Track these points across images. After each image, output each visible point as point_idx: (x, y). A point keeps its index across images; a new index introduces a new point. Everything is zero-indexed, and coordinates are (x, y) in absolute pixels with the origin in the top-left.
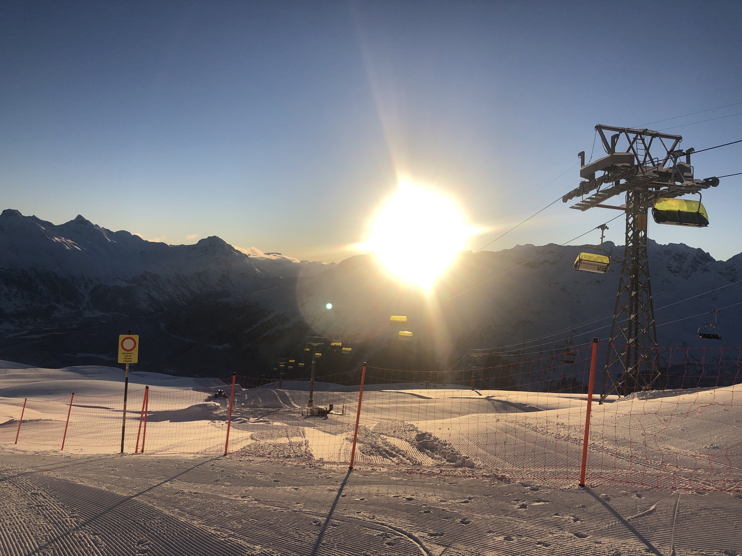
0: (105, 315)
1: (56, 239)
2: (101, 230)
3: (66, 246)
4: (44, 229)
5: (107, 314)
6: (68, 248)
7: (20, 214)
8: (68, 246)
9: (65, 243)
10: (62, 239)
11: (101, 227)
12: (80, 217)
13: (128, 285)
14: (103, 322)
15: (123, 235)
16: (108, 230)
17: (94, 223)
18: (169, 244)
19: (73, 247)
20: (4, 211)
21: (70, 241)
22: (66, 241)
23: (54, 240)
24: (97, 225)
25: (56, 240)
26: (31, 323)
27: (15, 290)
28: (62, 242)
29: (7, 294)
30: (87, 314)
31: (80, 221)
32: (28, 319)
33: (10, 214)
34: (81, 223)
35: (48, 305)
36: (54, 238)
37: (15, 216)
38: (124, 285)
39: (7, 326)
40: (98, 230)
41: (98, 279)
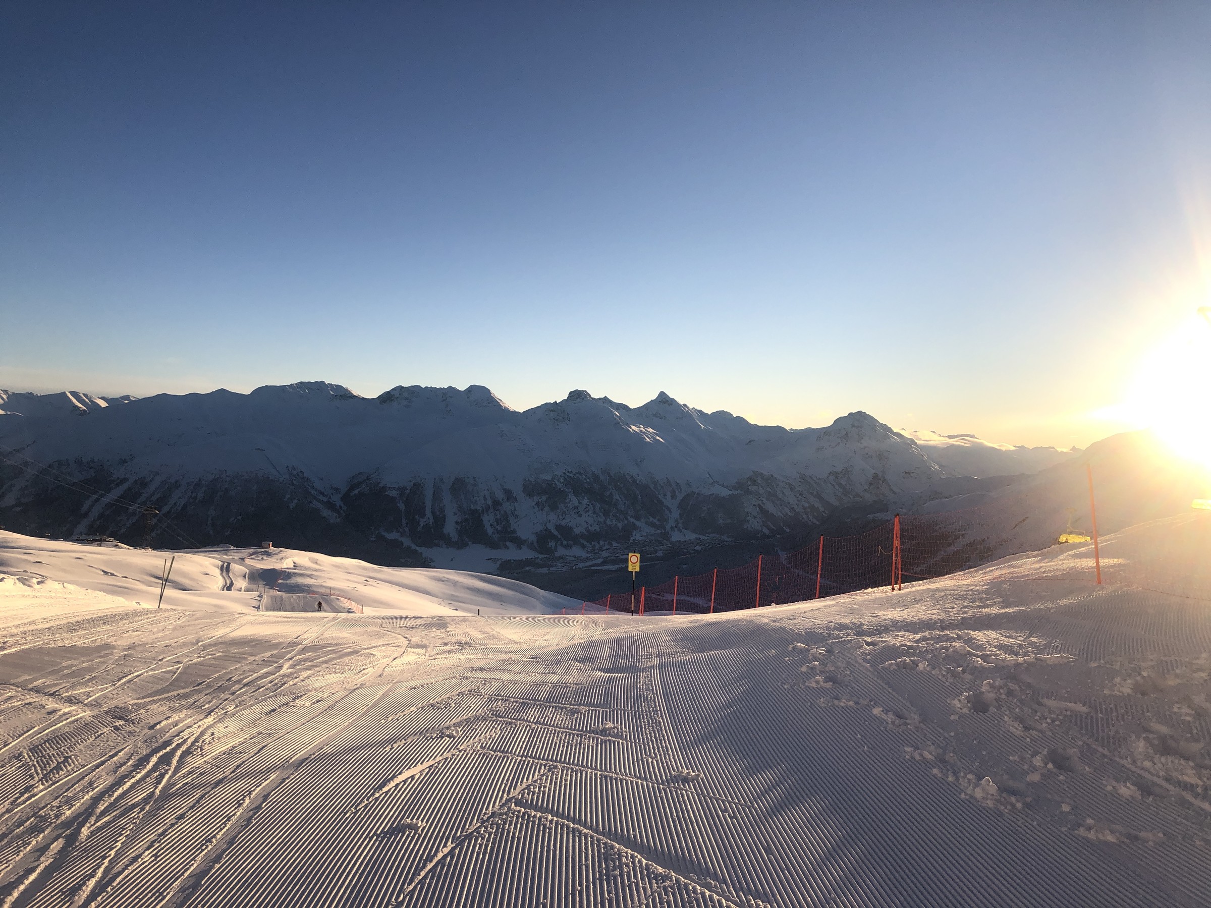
0: (700, 538)
1: (633, 427)
2: (691, 412)
3: (646, 438)
4: (619, 415)
5: (702, 537)
6: (648, 440)
7: (590, 395)
8: (649, 438)
9: (644, 433)
10: (640, 427)
12: (662, 394)
13: (730, 493)
14: (696, 548)
15: (722, 417)
16: (700, 411)
17: (682, 403)
18: (788, 428)
19: (655, 439)
20: (570, 393)
21: (650, 430)
22: (646, 430)
23: (631, 430)
24: (685, 405)
25: (633, 430)
26: (605, 548)
27: (585, 501)
28: (641, 431)
29: (577, 507)
30: (676, 537)
31: (663, 400)
32: (602, 543)
33: (577, 396)
34: (664, 403)
35: (626, 522)
36: (630, 427)
37: (583, 399)
38: (725, 493)
39: (577, 551)
40: (687, 411)
41: (689, 485)
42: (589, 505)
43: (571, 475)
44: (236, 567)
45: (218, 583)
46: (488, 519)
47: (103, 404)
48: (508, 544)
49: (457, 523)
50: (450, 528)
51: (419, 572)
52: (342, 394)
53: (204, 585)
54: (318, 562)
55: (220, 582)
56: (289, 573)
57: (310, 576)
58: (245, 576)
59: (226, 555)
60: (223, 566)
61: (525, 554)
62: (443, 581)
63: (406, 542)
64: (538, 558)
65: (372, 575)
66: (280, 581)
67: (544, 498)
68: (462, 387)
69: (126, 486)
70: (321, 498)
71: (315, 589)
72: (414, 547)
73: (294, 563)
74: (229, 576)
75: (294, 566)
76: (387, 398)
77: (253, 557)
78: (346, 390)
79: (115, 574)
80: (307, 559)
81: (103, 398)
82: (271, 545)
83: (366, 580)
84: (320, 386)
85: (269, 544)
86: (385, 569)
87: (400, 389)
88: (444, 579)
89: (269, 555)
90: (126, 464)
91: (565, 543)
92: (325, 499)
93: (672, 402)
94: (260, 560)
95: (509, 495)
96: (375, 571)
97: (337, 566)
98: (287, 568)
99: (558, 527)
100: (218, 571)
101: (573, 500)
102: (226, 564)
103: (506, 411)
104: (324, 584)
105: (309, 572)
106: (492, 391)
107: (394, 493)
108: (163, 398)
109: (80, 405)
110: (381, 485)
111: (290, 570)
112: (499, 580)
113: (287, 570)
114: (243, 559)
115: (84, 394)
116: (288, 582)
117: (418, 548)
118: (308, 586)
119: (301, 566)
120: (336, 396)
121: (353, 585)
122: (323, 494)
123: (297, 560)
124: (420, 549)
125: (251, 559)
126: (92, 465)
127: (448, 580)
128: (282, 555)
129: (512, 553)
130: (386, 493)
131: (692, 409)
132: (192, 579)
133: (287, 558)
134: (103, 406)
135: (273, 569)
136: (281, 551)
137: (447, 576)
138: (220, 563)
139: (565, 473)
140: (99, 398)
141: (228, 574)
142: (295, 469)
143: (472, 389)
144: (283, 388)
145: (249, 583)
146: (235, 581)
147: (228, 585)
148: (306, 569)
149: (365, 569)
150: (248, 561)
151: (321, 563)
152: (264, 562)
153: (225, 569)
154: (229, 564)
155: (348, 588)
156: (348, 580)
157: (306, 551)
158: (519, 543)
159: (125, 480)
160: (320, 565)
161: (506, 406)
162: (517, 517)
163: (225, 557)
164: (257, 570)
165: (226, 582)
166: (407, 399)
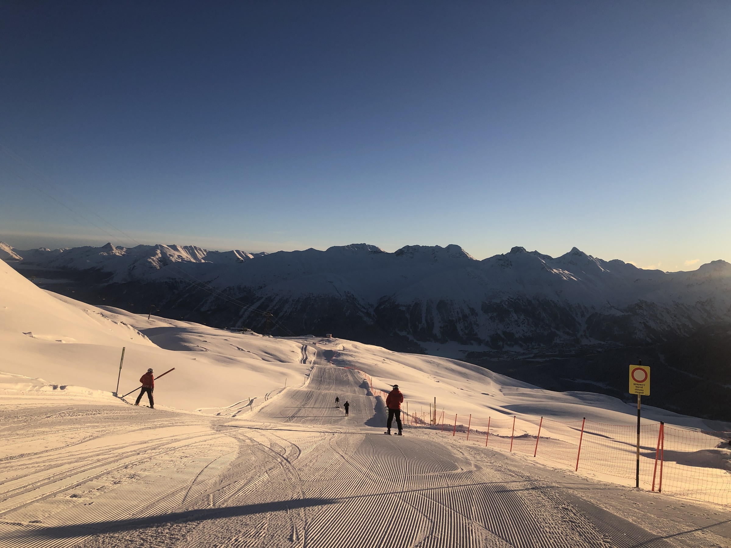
0: (601, 344)
1: (555, 270)
2: (595, 260)
3: (564, 277)
4: (545, 262)
5: (603, 343)
6: (565, 279)
7: (525, 250)
9: (562, 274)
10: (559, 270)
11: (595, 257)
12: (574, 249)
13: (623, 314)
14: (599, 350)
15: (617, 264)
16: (601, 260)
17: (588, 255)
18: (665, 272)
19: (570, 278)
20: (512, 249)
21: (566, 272)
22: (563, 272)
23: (553, 272)
24: (590, 256)
25: (554, 272)
26: (536, 347)
27: (522, 317)
28: (560, 273)
29: (516, 321)
30: (585, 342)
31: (575, 252)
32: (533, 344)
33: (517, 250)
34: (576, 254)
35: (550, 331)
36: (553, 270)
37: (521, 252)
38: (619, 314)
39: (517, 349)
40: (592, 260)
41: (593, 308)
42: (524, 320)
43: (513, 300)
44: (310, 349)
45: (298, 357)
46: (460, 326)
47: (251, 257)
48: (472, 342)
49: (440, 327)
50: (436, 331)
51: (417, 356)
52: (375, 251)
53: (291, 358)
54: (357, 347)
55: (300, 356)
56: (339, 353)
57: (351, 356)
58: (314, 354)
59: (306, 341)
60: (303, 347)
61: (482, 348)
62: (431, 363)
63: (411, 338)
64: (491, 351)
65: (388, 356)
66: (334, 358)
67: (495, 314)
68: (444, 246)
69: (262, 300)
70: (363, 310)
71: (353, 364)
72: (415, 341)
73: (343, 347)
74: (306, 354)
75: (343, 349)
76: (400, 252)
77: (321, 342)
78: (377, 248)
79: (244, 349)
80: (351, 345)
81: (252, 254)
82: (331, 336)
83: (384, 360)
84: (363, 246)
85: (330, 336)
86: (396, 353)
87: (408, 247)
88: (431, 361)
89: (329, 341)
90: (262, 289)
91: (509, 343)
92: (365, 311)
93: (582, 254)
94: (324, 345)
95: (473, 311)
96: (389, 354)
97: (367, 350)
98: (339, 350)
99: (504, 333)
100: (300, 350)
101: (515, 317)
102: (305, 346)
103: (471, 260)
104: (359, 361)
105: (351, 353)
106: (462, 248)
107: (404, 309)
108: (281, 254)
109: (240, 258)
110: (396, 303)
111: (340, 352)
112: (466, 365)
113: (338, 351)
114: (315, 344)
115: (242, 252)
116: (338, 358)
117: (417, 342)
118: (349, 361)
119: (347, 350)
120: (372, 252)
121: (376, 362)
122: (364, 308)
123: (345, 345)
124: (419, 343)
125: (319, 344)
126: (245, 290)
127: (434, 362)
128: (337, 342)
129: (475, 348)
130: (399, 308)
131: (596, 258)
132: (284, 354)
133: (339, 344)
134: (251, 258)
135: (331, 351)
136: (336, 340)
137: (432, 359)
138: (302, 346)
139: (508, 299)
140: (249, 253)
141: (305, 352)
142: (349, 293)
143: (450, 247)
144: (343, 247)
145: (317, 358)
146: (309, 356)
147: (305, 358)
148: (350, 351)
149: (384, 352)
150: (317, 345)
151: (359, 348)
152: (327, 346)
153: (304, 349)
154: (306, 346)
155: (372, 364)
156: (373, 359)
157: (350, 340)
158: (480, 342)
159: (262, 298)
160: (358, 349)
161: (471, 257)
162: (478, 325)
163: (306, 342)
164: (322, 350)
165: (304, 358)
166: (412, 253)
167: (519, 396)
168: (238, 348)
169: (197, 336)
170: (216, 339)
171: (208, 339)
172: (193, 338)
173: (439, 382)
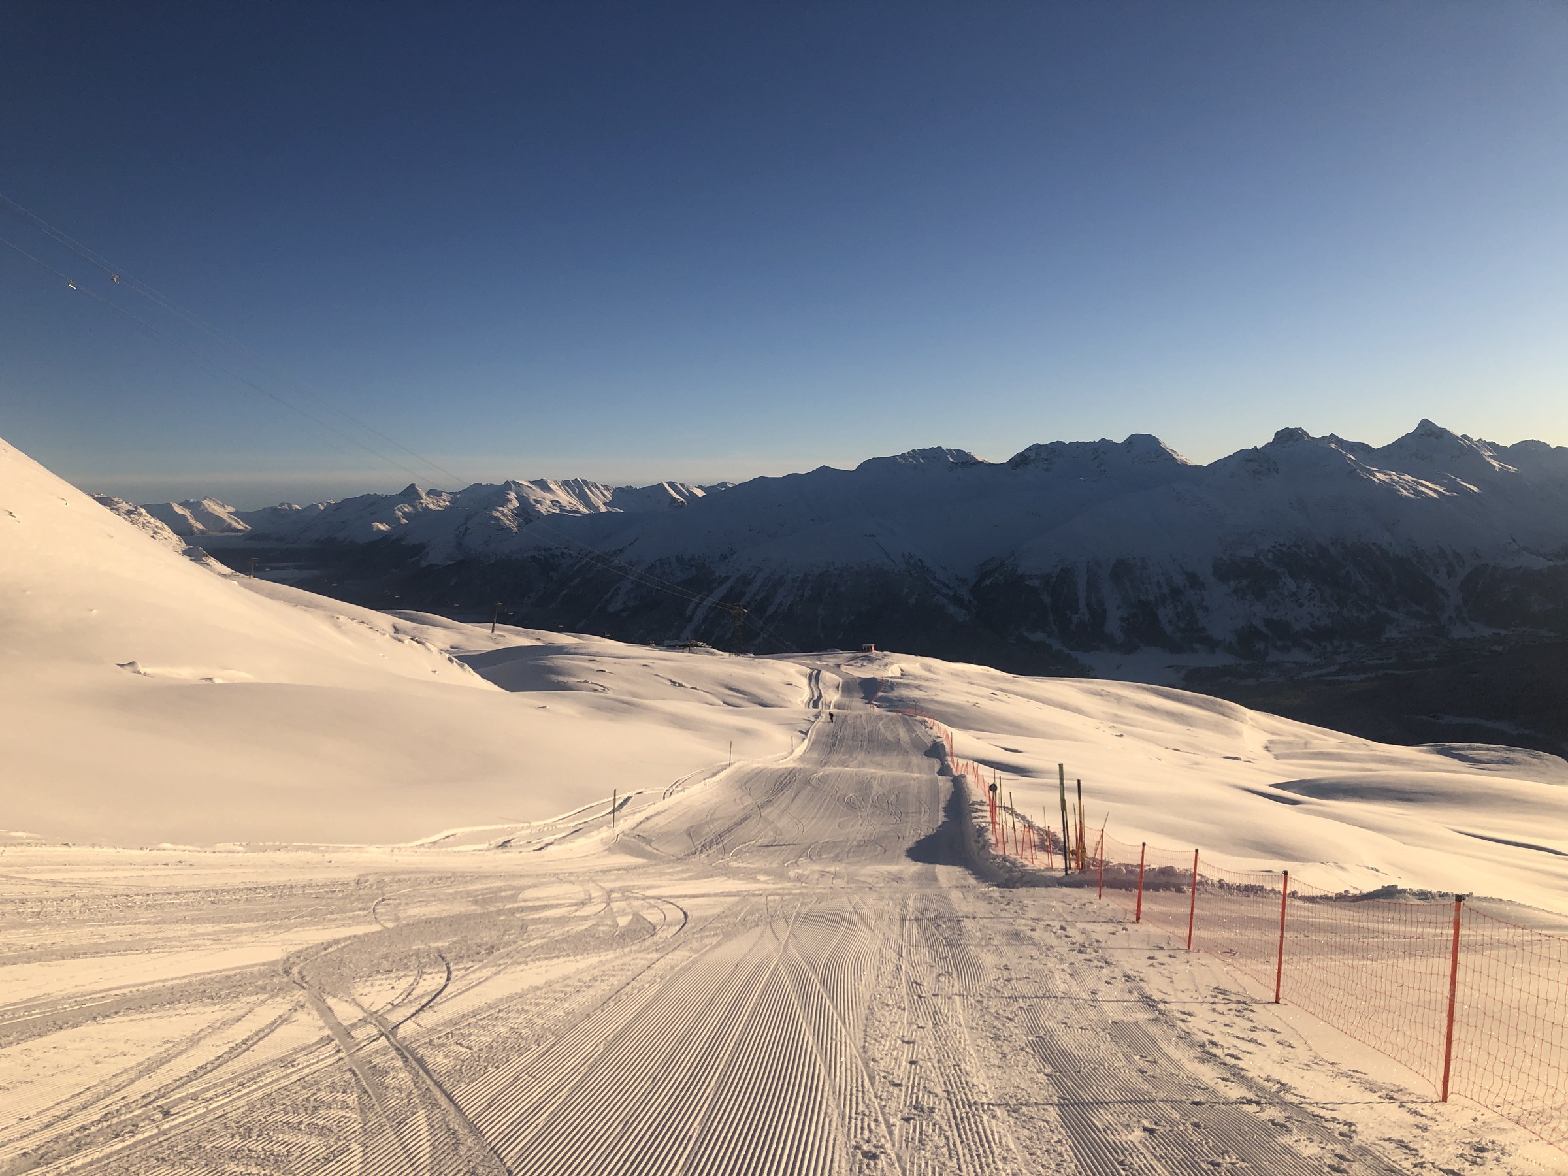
0: (1499, 634)
1: (1379, 475)
2: (1476, 445)
3: (1401, 489)
4: (1354, 459)
5: (1503, 632)
6: (1405, 492)
7: (1307, 434)
8: (1405, 489)
9: (1397, 482)
10: (1390, 475)
11: (1475, 439)
12: (1425, 423)
13: (1551, 564)
14: (1495, 648)
15: (1530, 451)
16: (1491, 443)
17: (1459, 434)
19: (1417, 491)
20: (1277, 433)
21: (1407, 477)
22: (1401, 478)
23: (1376, 480)
24: (1465, 437)
25: (1378, 479)
26: (1342, 650)
27: (1308, 585)
28: (1392, 480)
29: (1295, 594)
30: (1458, 632)
31: (1427, 430)
32: (1336, 643)
33: (1288, 437)
34: (1429, 435)
35: (1373, 613)
36: (1374, 476)
37: (1297, 440)
38: (1540, 564)
39: (1299, 655)
40: (1470, 446)
41: (1477, 555)
42: (1313, 590)
43: (1284, 549)
44: (828, 676)
45: (802, 697)
46: (1165, 614)
47: (700, 493)
48: (1195, 645)
49: (1122, 619)
50: (1113, 626)
51: (1070, 683)
52: (965, 461)
53: (785, 698)
54: (933, 670)
55: (806, 693)
56: (892, 683)
57: (918, 687)
58: (838, 688)
59: (820, 660)
60: (811, 674)
61: (1221, 659)
62: (1101, 696)
63: (1056, 645)
64: (1240, 664)
65: (1002, 686)
66: (880, 694)
67: (1245, 583)
68: (1119, 438)
69: (730, 583)
70: (946, 591)
71: (922, 704)
72: (1066, 651)
73: (902, 670)
74: (818, 688)
75: (902, 674)
76: (1020, 461)
77: (851, 662)
78: (968, 455)
79: (684, 684)
80: (918, 665)
81: (700, 487)
82: (873, 648)
83: (993, 694)
84: (935, 455)
85: (871, 647)
86: (1022, 679)
87: (1037, 447)
88: (1103, 693)
89: (871, 660)
90: (727, 560)
91: (1279, 643)
92: (951, 593)
93: (1443, 433)
94: (859, 667)
95: (1194, 580)
96: (1007, 680)
97: (955, 674)
98: (892, 677)
99: (1268, 623)
100: (805, 681)
101: (1291, 584)
102: (816, 672)
103: (1184, 465)
104: (935, 698)
105: (918, 682)
106: (1161, 440)
107: (1036, 583)
108: (761, 484)
109: (678, 497)
110: (1019, 573)
111: (893, 680)
112: (1183, 695)
113: (890, 680)
114: (839, 666)
115: (680, 484)
116: (890, 694)
117: (1071, 653)
118: (915, 700)
119: (910, 675)
120: (957, 463)
121: (974, 700)
122: (948, 587)
123: (904, 666)
124: (1074, 654)
125: (848, 665)
126: (692, 563)
127: (1109, 694)
128: (887, 660)
129: (1203, 659)
130: (1026, 583)
131: (1478, 441)
132: (772, 691)
133: (892, 664)
134: (700, 496)
135: (874, 679)
136: (885, 655)
137: (1105, 688)
138: (809, 671)
139: (1274, 547)
140: (696, 487)
141: (818, 684)
142: (911, 557)
143: (1134, 440)
144: (893, 459)
145: (842, 696)
146: (825, 693)
147: (816, 698)
148: (915, 677)
149: (993, 678)
150: (844, 668)
151: (935, 670)
152: (864, 669)
153: (814, 678)
154: (819, 671)
155: (968, 704)
156: (967, 693)
157: (916, 655)
158: (1212, 645)
159: (728, 578)
160: (934, 673)
161: (1183, 458)
162: (1206, 609)
163: (818, 663)
164: (854, 679)
165: (813, 696)
166: (1046, 460)
167: (1311, 759)
168: (671, 681)
169: (584, 660)
170: (624, 665)
171: (608, 665)
172: (576, 665)
173: (1121, 736)
